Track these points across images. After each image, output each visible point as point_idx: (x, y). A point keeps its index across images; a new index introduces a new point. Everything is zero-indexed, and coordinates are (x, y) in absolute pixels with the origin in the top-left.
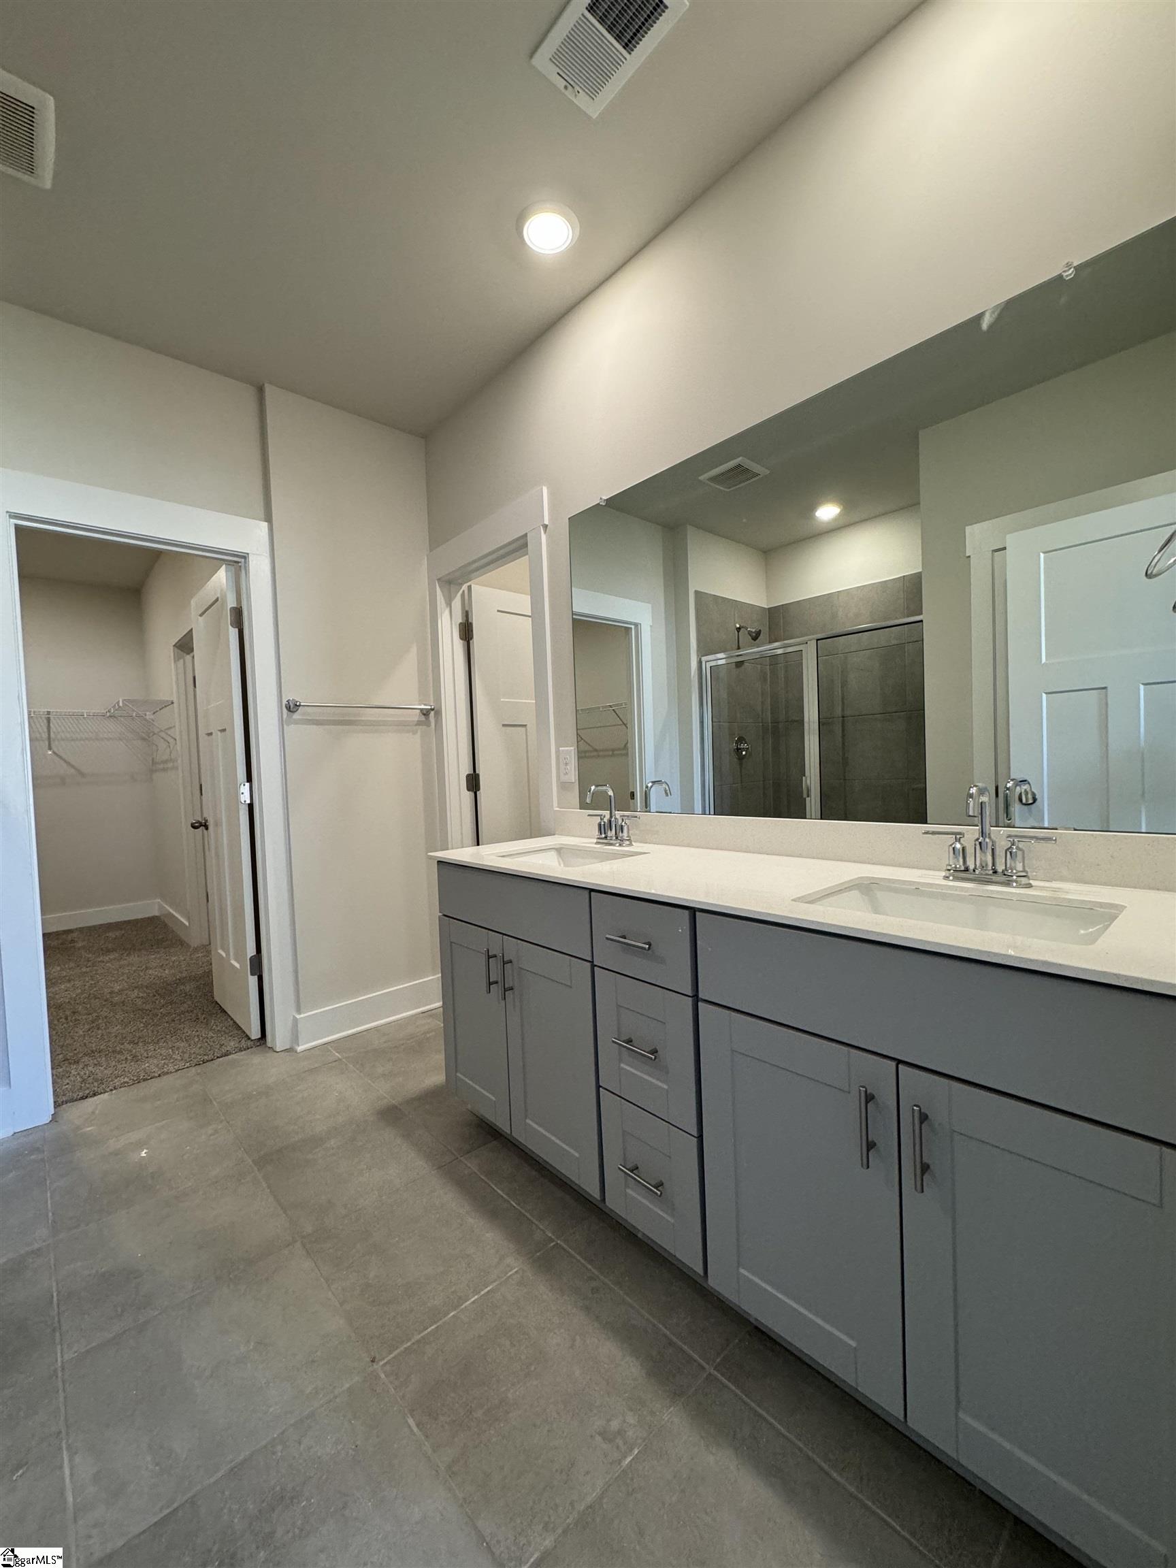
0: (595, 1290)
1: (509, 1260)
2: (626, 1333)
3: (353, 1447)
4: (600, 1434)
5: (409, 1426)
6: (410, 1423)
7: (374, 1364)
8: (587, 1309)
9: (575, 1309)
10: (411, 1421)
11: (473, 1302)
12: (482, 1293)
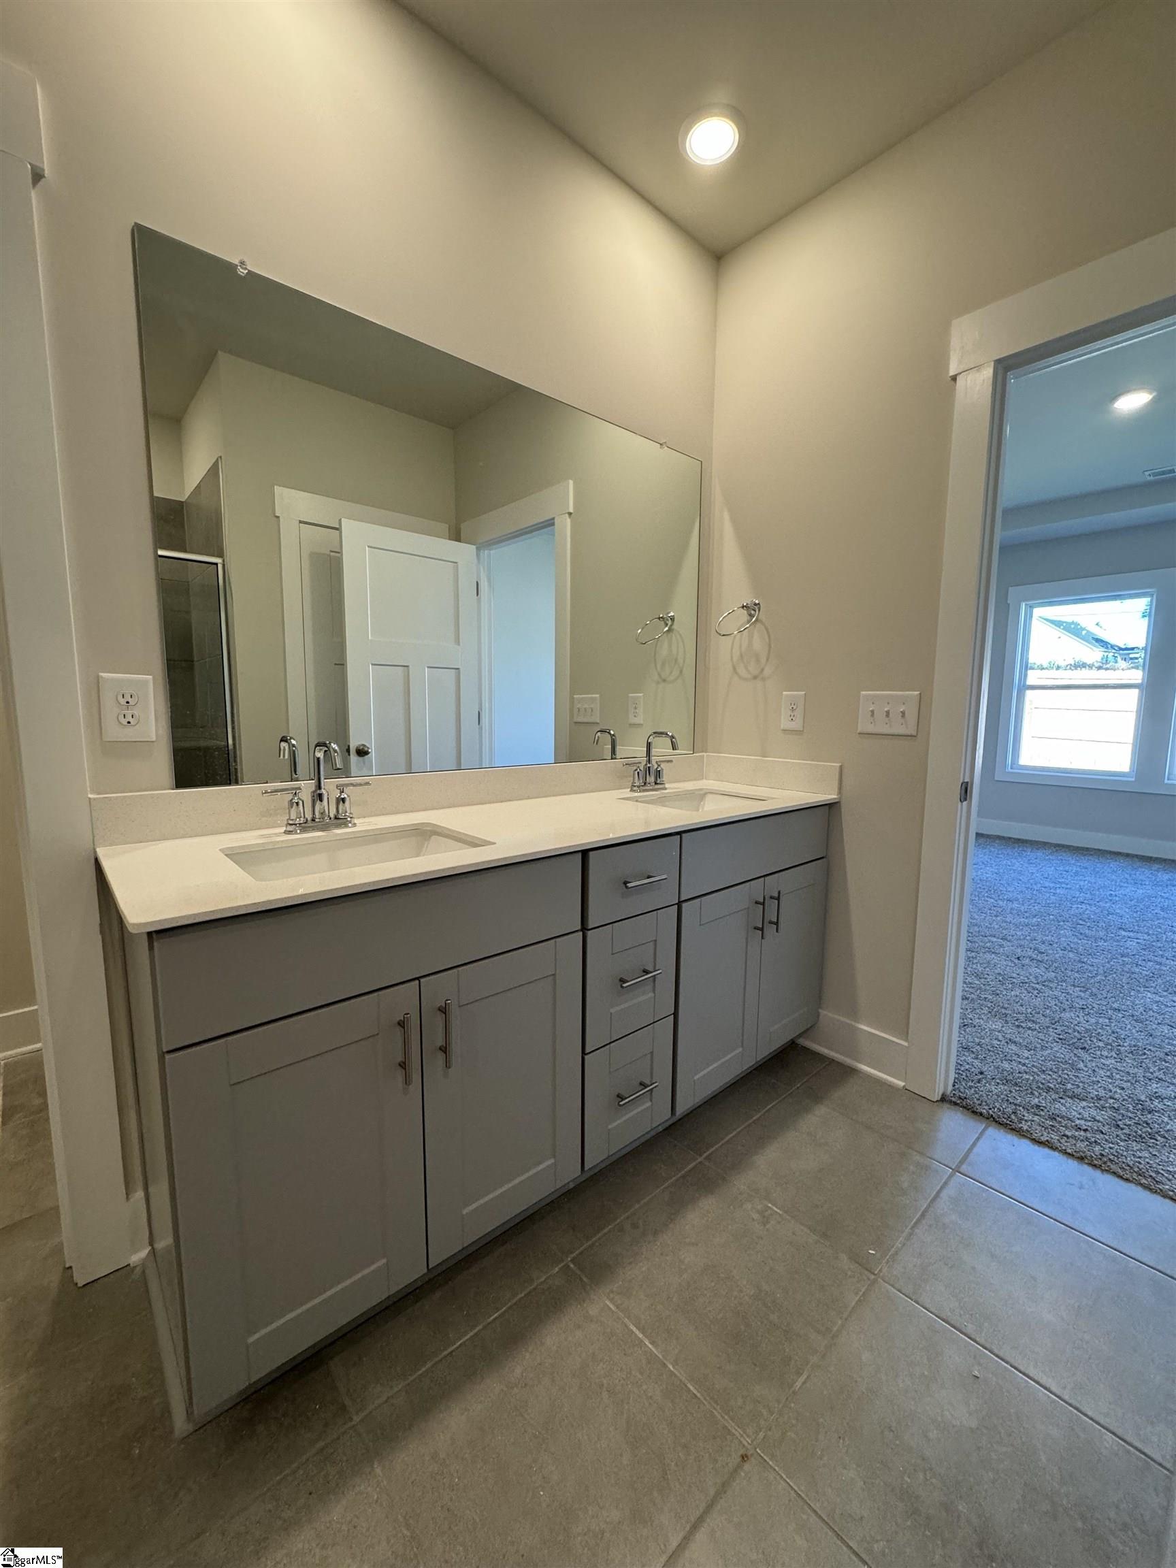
0: (635, 1226)
1: (593, 1310)
2: (677, 1205)
3: (841, 1441)
4: (765, 1225)
5: (804, 1383)
6: (800, 1383)
7: (749, 1453)
8: (655, 1233)
9: (657, 1242)
10: (798, 1384)
11: (652, 1343)
12: (641, 1336)
